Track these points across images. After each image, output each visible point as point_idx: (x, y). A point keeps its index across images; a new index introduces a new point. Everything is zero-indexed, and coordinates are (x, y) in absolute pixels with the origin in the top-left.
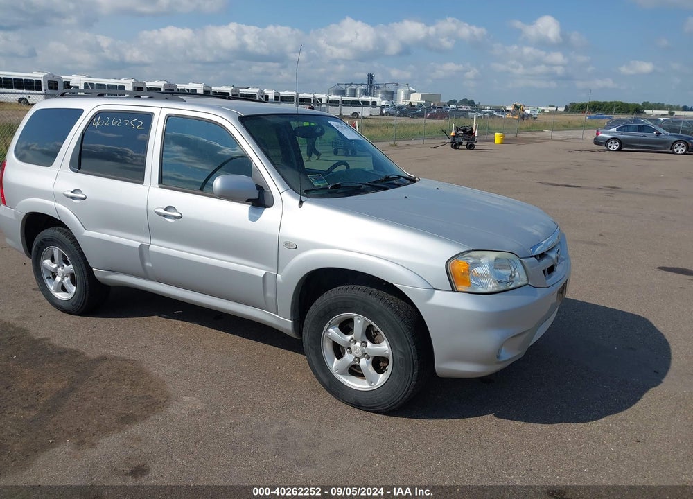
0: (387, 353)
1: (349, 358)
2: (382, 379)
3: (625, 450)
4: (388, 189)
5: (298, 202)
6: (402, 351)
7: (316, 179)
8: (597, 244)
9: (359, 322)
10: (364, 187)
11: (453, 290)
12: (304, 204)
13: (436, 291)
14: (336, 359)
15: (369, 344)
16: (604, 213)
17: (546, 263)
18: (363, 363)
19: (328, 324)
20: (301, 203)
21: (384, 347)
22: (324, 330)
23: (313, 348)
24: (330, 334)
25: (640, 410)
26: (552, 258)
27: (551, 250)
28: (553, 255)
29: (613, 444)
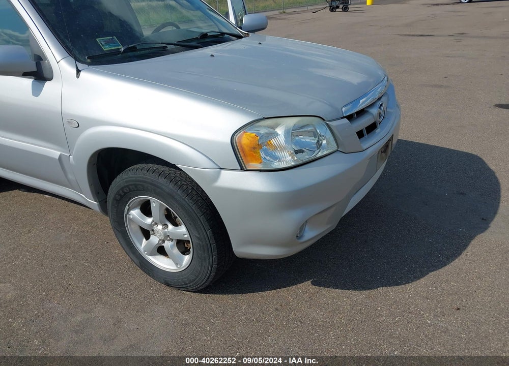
0: (186, 236)
1: (154, 240)
2: (187, 259)
3: (442, 321)
4: (202, 47)
5: (75, 71)
6: (198, 236)
7: (107, 43)
8: (441, 86)
9: (155, 204)
10: (169, 47)
11: (242, 169)
12: (82, 73)
13: (223, 172)
14: (144, 240)
15: (170, 227)
16: (452, 57)
17: (363, 123)
18: (167, 245)
19: (127, 207)
20: (78, 71)
21: (182, 231)
22: (125, 213)
23: (119, 232)
24: (131, 217)
25: (464, 268)
26: (372, 114)
27: (372, 105)
28: (375, 111)
29: (430, 314)
